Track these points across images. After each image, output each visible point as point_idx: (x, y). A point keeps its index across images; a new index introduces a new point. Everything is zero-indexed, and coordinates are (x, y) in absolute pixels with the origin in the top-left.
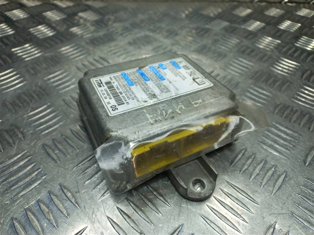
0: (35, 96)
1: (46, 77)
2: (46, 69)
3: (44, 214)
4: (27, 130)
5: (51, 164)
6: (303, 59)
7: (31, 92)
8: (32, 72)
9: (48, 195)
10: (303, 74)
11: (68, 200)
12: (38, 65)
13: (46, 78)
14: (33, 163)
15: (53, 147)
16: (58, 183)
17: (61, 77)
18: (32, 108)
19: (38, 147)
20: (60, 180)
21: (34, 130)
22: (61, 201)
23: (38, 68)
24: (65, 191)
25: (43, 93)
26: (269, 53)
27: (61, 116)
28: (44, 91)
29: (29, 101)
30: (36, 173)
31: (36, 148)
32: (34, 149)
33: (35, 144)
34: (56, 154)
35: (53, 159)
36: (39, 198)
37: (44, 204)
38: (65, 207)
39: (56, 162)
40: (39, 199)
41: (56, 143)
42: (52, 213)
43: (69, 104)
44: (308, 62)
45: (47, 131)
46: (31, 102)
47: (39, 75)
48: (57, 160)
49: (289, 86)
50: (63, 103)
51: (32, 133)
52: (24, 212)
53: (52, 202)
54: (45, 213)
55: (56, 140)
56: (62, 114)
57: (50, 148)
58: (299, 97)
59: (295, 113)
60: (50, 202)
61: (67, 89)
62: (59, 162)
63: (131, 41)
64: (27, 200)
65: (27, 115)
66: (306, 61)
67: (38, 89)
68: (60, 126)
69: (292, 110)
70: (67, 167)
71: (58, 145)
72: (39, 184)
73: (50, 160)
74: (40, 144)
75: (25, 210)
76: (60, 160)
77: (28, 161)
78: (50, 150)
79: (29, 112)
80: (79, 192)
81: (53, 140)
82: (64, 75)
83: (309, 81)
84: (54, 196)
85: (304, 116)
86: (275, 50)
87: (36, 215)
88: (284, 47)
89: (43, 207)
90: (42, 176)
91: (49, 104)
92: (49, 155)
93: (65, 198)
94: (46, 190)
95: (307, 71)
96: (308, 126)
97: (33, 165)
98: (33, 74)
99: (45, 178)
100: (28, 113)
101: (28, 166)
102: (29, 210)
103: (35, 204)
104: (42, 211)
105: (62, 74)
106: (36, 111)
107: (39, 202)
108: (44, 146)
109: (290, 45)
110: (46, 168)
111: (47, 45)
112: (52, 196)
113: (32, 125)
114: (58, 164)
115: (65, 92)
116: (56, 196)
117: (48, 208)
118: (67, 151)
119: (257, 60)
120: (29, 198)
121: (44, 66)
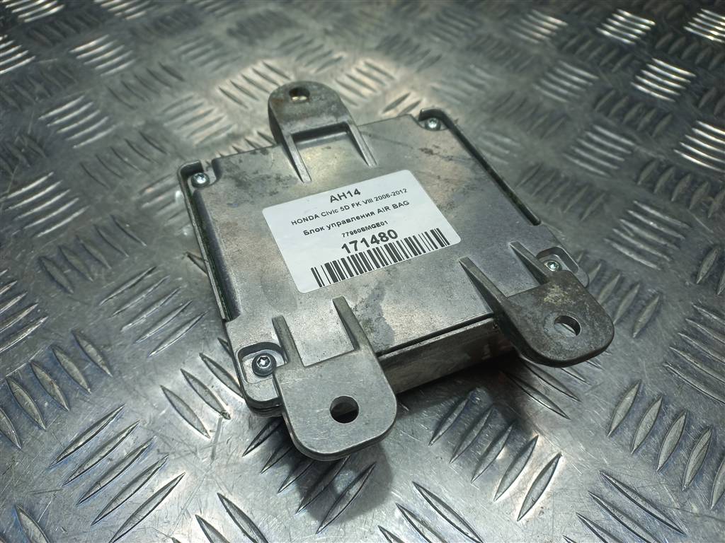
0: (20, 157)
1: (44, 114)
2: (42, 96)
3: (43, 386)
4: (4, 229)
5: (56, 294)
6: (605, 65)
7: (11, 148)
8: (11, 102)
9: (51, 352)
10: (599, 99)
11: (88, 359)
12: (24, 87)
13: (43, 118)
14: (19, 294)
15: (61, 263)
16: (70, 329)
17: (75, 113)
18: (15, 183)
19: (28, 264)
20: (75, 325)
21: (22, 228)
22: (75, 363)
23: (24, 93)
24: (84, 343)
25: (38, 150)
26: (536, 51)
27: (77, 199)
28: (40, 145)
29: (8, 169)
30: (26, 313)
31: (26, 265)
32: (20, 266)
33: (23, 258)
34: (66, 275)
35: (61, 286)
36: (32, 358)
37: (44, 368)
38: (83, 373)
39: (66, 291)
40: (33, 361)
41: (66, 255)
42: (58, 384)
43: (93, 174)
44: (615, 73)
45: (47, 231)
46: (13, 170)
47: (27, 110)
48: (69, 288)
49: (563, 125)
50: (80, 172)
51: (16, 236)
52: (6, 383)
53: (59, 365)
54: (45, 384)
55: (65, 248)
56: (77, 194)
57: (55, 264)
58: (578, 150)
59: (561, 184)
60: (56, 364)
61: (90, 141)
62: (71, 291)
63: (234, 26)
64: (10, 363)
65: (4, 198)
66: (612, 68)
67: (26, 142)
68: (75, 219)
69: (556, 178)
70: (86, 301)
71: (69, 257)
72: (33, 333)
73: (54, 287)
74: (33, 256)
75: (7, 379)
76: (73, 288)
77: (10, 290)
78: (55, 268)
79: (7, 191)
80: (110, 345)
81: (60, 248)
82: (84, 108)
83: (607, 114)
84: (61, 353)
85: (579, 189)
86: (550, 44)
87: (29, 387)
88: (572, 36)
89: (42, 374)
90: (39, 318)
91: (51, 174)
92: (52, 278)
93: (84, 357)
94: (46, 343)
95: (608, 90)
96: (580, 210)
97: (19, 298)
98: (14, 109)
99: (45, 322)
100: (7, 195)
101: (10, 299)
102: (15, 379)
103: (25, 369)
104: (39, 380)
105: (78, 107)
106: (24, 190)
107: (33, 366)
108: (41, 260)
109: (587, 32)
110: (47, 303)
111: (43, 38)
112: (58, 354)
113: (16, 219)
114: (70, 295)
115: (84, 147)
116: (67, 353)
117: (51, 375)
118: (89, 269)
119: (507, 67)
120: (15, 359)
121: (39, 88)
